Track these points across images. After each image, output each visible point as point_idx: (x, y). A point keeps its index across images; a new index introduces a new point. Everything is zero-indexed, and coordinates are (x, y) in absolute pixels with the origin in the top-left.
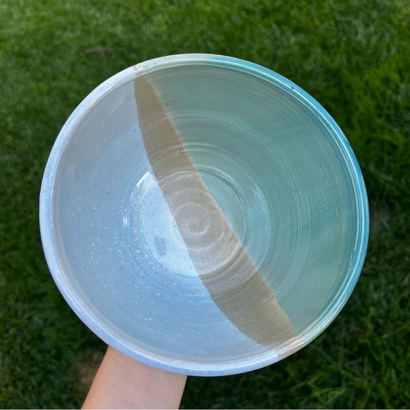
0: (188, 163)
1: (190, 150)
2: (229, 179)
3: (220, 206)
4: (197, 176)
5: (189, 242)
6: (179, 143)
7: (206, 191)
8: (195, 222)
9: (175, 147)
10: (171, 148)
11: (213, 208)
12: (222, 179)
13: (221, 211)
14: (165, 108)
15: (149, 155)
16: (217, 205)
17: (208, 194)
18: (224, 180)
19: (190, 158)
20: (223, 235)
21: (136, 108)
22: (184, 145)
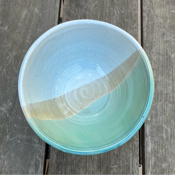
0: (112, 89)
1: (117, 89)
2: (106, 107)
3: (94, 102)
4: (106, 93)
5: (78, 90)
6: (120, 83)
7: (101, 96)
8: (87, 92)
9: (118, 82)
10: (117, 80)
11: (93, 99)
12: (106, 103)
13: (92, 103)
14: (131, 71)
15: (113, 71)
16: (94, 101)
17: (99, 98)
18: (105, 105)
19: (114, 89)
20: (81, 104)
21: (128, 57)
22: (119, 85)
